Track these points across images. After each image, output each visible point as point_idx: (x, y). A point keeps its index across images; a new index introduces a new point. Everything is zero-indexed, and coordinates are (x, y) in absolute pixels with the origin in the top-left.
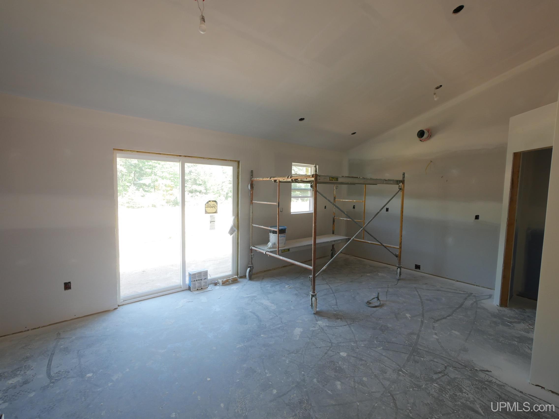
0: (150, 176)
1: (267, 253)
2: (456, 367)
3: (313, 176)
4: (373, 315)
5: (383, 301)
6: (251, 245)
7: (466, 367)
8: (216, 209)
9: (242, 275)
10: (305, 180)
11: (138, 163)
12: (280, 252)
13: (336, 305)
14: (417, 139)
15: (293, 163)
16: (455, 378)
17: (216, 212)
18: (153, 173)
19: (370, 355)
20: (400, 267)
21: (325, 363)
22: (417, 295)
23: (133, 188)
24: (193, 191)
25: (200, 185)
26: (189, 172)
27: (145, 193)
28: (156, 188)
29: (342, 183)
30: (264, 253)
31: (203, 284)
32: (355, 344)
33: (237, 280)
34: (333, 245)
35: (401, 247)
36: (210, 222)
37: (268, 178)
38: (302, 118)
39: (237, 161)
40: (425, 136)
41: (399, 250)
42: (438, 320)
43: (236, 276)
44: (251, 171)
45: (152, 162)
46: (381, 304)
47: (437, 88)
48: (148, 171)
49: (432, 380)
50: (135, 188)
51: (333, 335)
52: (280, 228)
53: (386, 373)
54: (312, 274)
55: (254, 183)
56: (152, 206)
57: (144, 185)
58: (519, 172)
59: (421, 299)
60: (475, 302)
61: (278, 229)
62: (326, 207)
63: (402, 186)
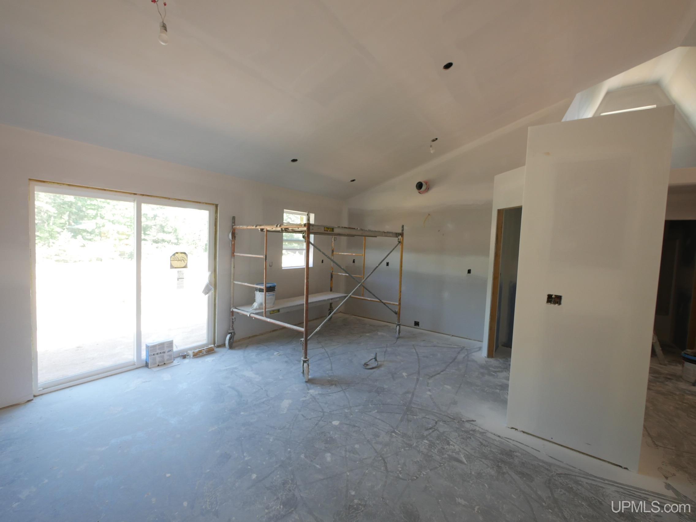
0: (95, 219)
1: (252, 315)
2: (445, 421)
3: (305, 225)
4: (369, 377)
5: (380, 361)
6: (232, 306)
7: (454, 420)
8: (186, 263)
9: (220, 344)
10: (297, 229)
11: (74, 201)
12: (268, 314)
13: (331, 370)
14: (416, 191)
15: (285, 210)
16: (444, 432)
17: (185, 267)
18: (99, 215)
19: (363, 420)
20: (399, 324)
21: (315, 435)
22: (414, 353)
23: (67, 235)
24: (159, 240)
25: (170, 233)
26: (153, 216)
27: (86, 242)
28: (102, 235)
29: (339, 235)
30: (248, 316)
31: (166, 357)
32: (349, 411)
33: (213, 350)
34: (331, 304)
35: (400, 304)
36: (178, 279)
37: (253, 226)
38: (295, 159)
39: (215, 204)
40: (424, 188)
41: (398, 307)
42: (432, 377)
43: (212, 346)
44: (233, 217)
45: (97, 200)
46: (378, 365)
47: (433, 141)
48: (91, 213)
49: (423, 437)
50: (70, 235)
51: (326, 403)
52: (269, 285)
53: (378, 437)
54: (304, 337)
55: (236, 231)
56: (97, 260)
57: (85, 231)
58: (502, 228)
59: (418, 357)
60: (466, 355)
61: (265, 287)
62: (324, 261)
63: (401, 239)
